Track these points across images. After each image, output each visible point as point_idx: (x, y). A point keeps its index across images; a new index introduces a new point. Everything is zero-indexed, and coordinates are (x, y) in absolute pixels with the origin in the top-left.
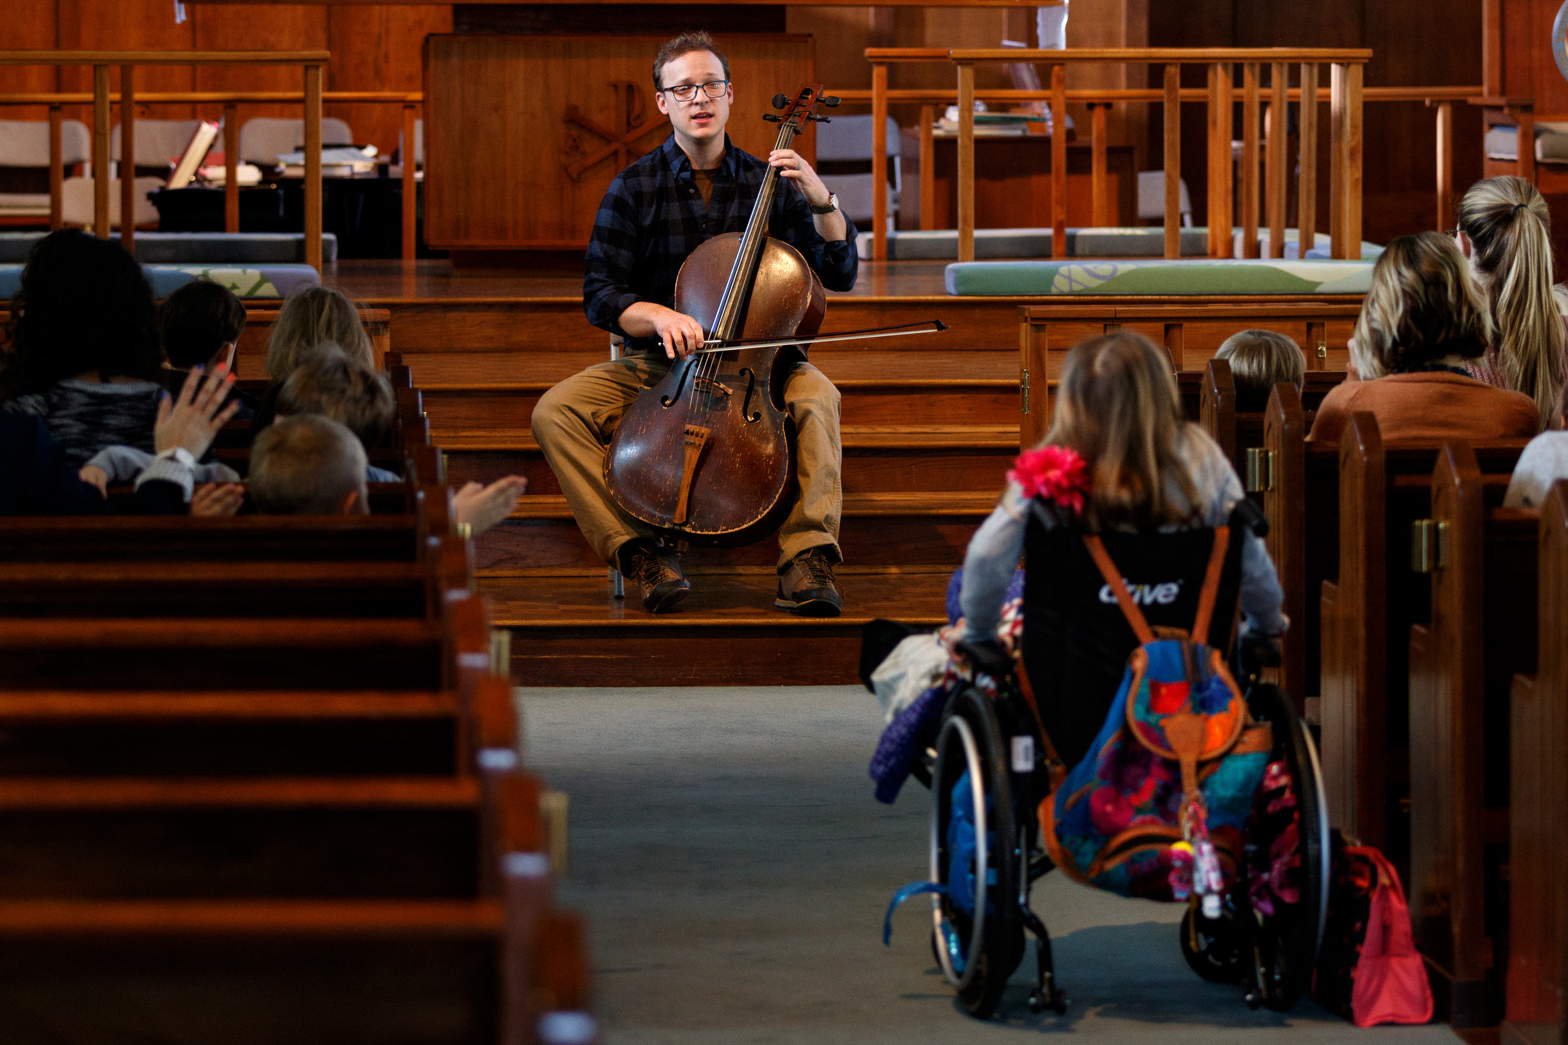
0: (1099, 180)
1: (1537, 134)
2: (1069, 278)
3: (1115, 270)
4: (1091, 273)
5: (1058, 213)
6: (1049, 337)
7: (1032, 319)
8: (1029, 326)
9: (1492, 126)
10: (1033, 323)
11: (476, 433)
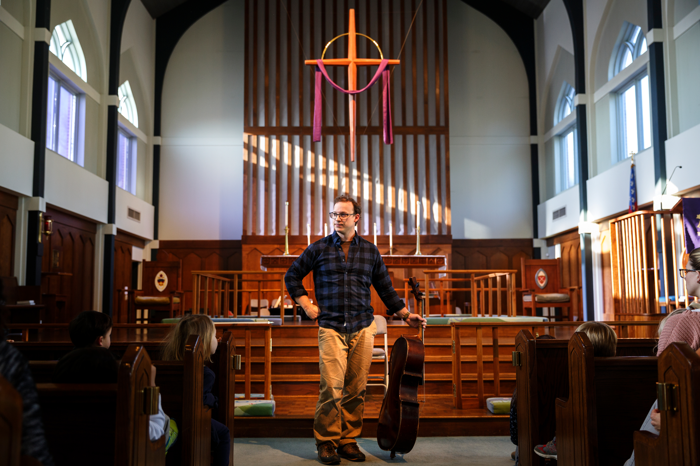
0: (448, 306)
1: (536, 296)
2: (452, 321)
3: (462, 319)
4: (457, 320)
5: (442, 311)
6: (461, 331)
7: (456, 326)
8: (454, 328)
9: (525, 295)
10: (456, 327)
11: (307, 358)
